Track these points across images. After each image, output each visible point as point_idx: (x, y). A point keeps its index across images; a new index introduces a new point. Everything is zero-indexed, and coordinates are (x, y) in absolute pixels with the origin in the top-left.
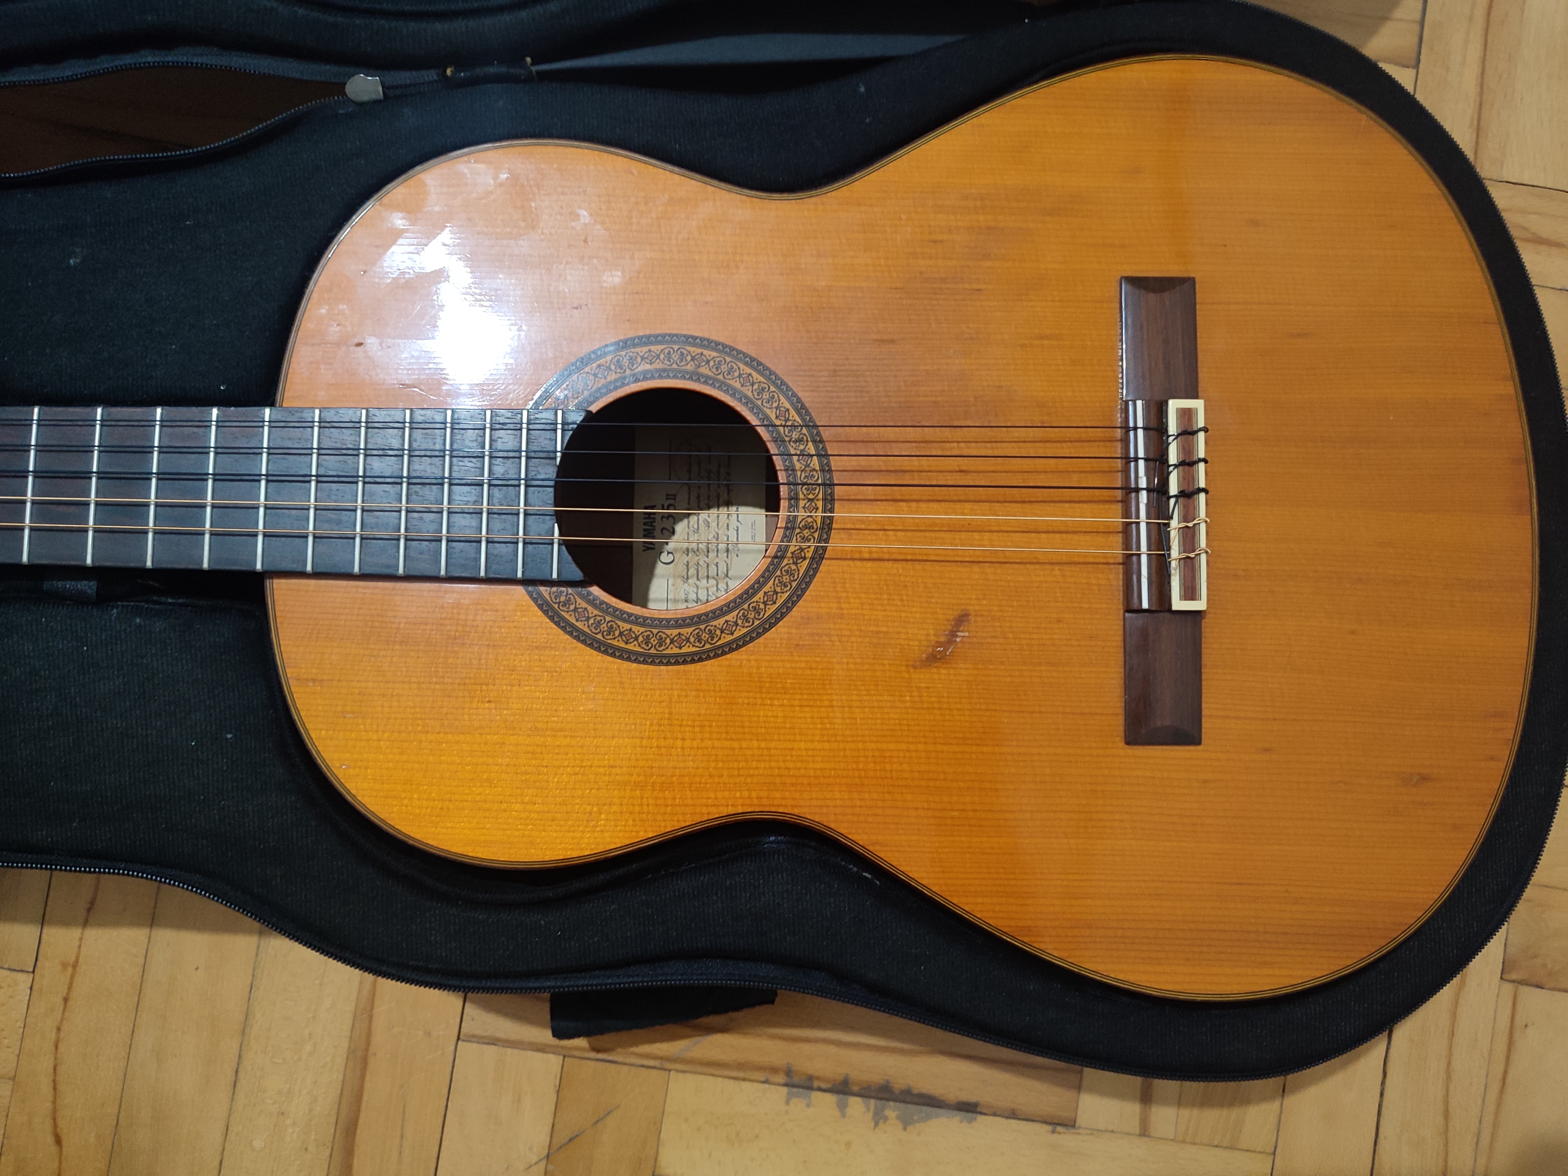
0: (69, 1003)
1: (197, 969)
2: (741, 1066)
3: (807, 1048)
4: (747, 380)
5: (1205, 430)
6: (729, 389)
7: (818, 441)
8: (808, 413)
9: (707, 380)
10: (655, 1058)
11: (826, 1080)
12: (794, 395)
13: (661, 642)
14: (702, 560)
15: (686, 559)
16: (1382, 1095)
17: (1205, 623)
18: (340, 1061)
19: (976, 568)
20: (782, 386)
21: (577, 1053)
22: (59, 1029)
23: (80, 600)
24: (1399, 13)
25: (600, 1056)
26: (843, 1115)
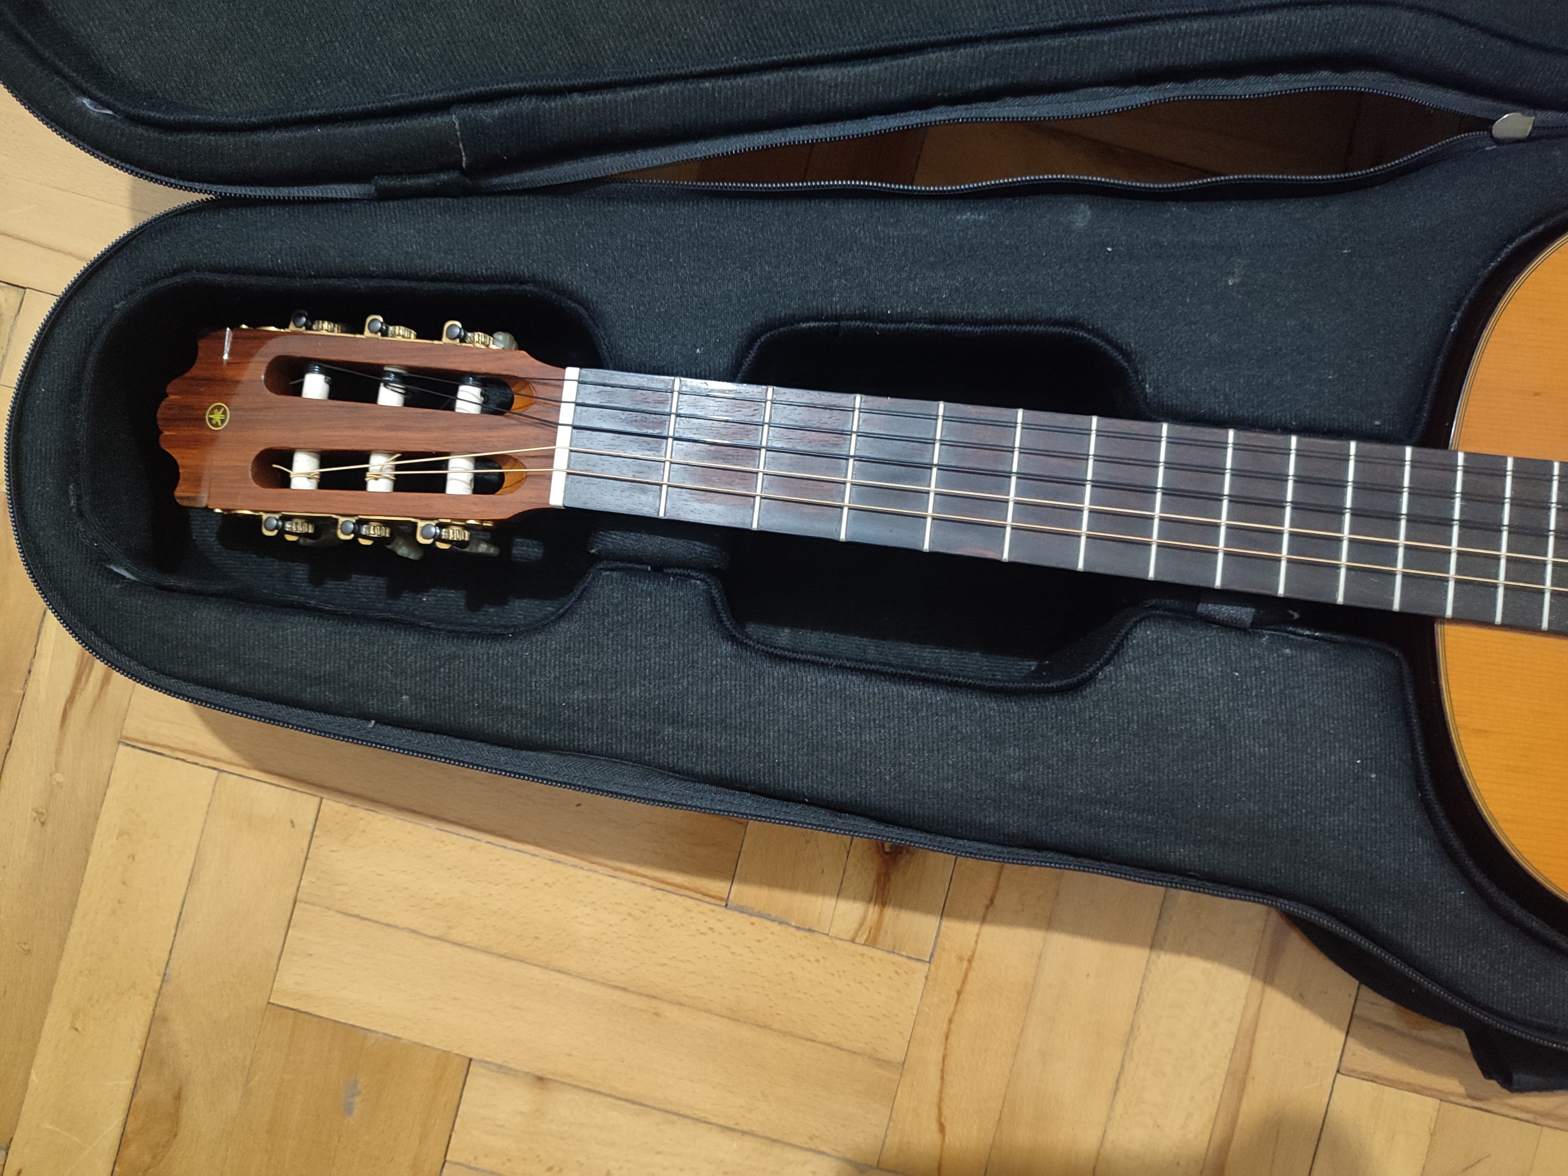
0: (962, 997)
1: (1088, 975)
10: (1528, 1111)
21: (1453, 1099)
22: (950, 1021)
25: (1476, 1104)
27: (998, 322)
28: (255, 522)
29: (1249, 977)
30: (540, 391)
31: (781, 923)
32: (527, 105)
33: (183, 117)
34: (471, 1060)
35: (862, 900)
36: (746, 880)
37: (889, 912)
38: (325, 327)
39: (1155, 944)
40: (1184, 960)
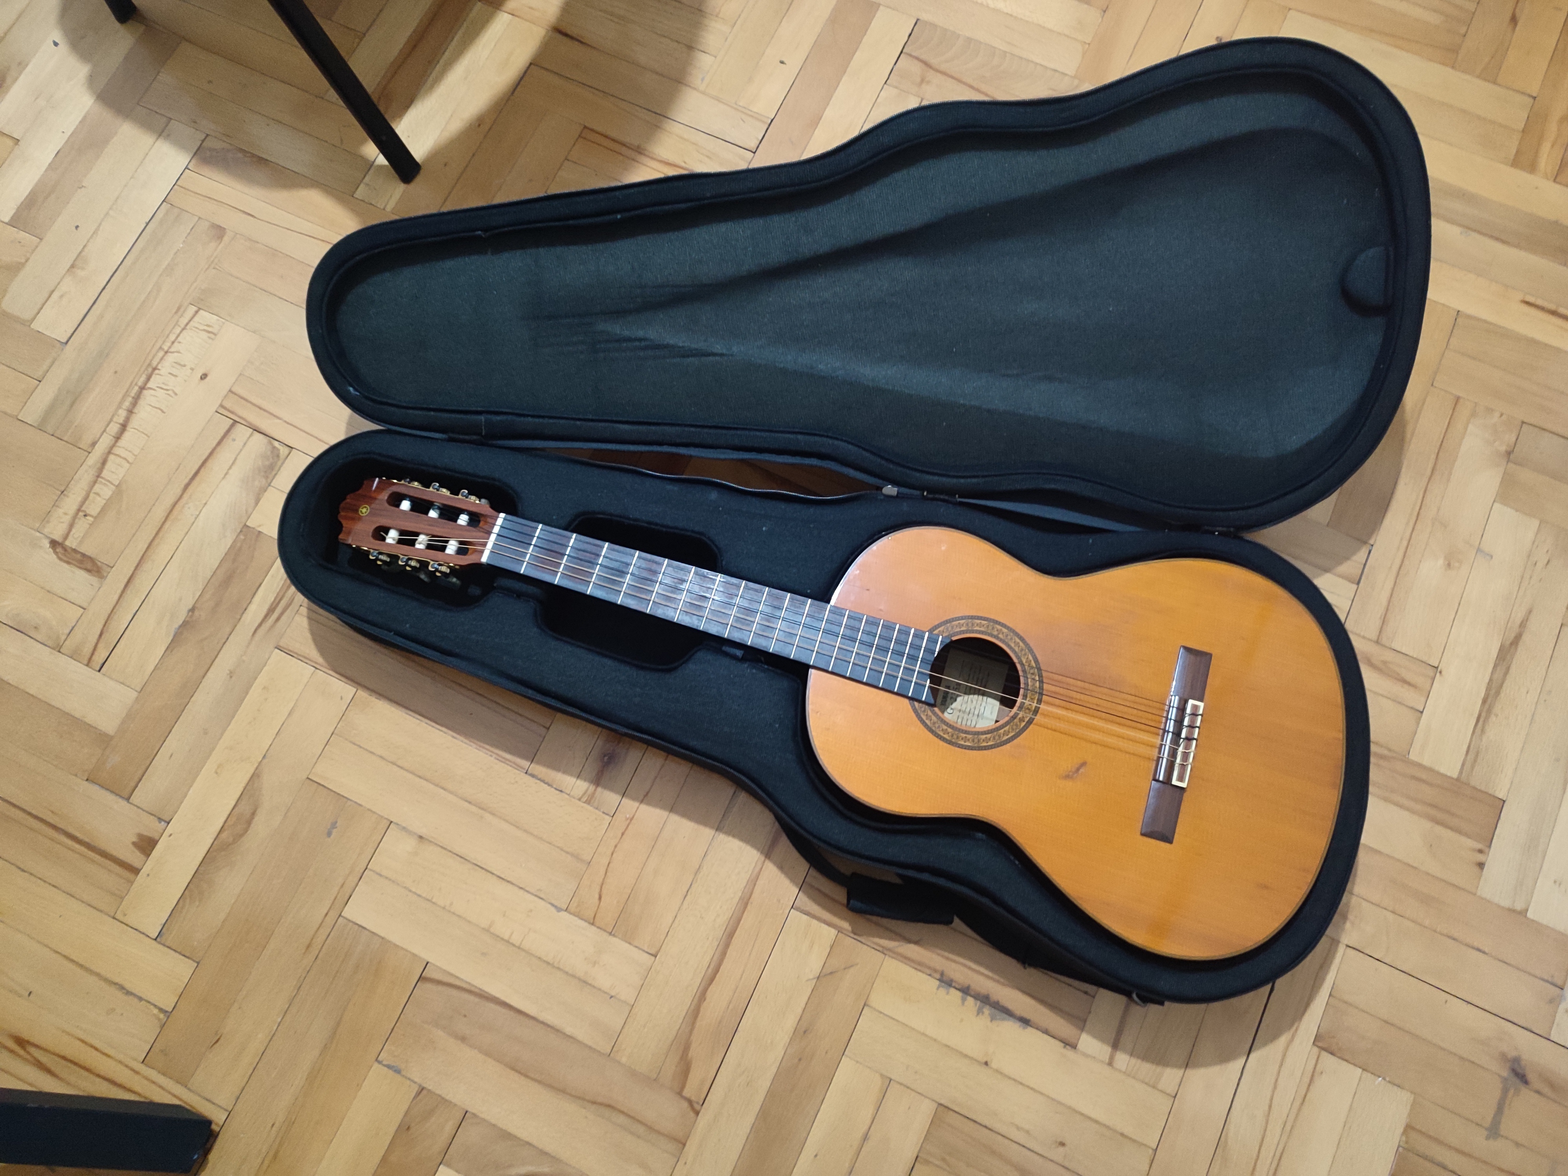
0: (624, 836)
1: (684, 838)
2: (920, 964)
3: (953, 965)
4: (1017, 644)
5: (1202, 715)
6: (1009, 646)
7: (1040, 676)
8: (1039, 664)
9: (1001, 640)
11: (959, 984)
12: (1035, 655)
13: (958, 738)
14: (966, 716)
15: (958, 713)
16: (1238, 1085)
17: (1186, 796)
18: (737, 899)
19: (1094, 745)
20: (1031, 651)
21: (845, 932)
22: (616, 846)
23: (734, 657)
24: (1355, 558)
25: (856, 937)
26: (963, 1003)
27: (672, 528)
28: (367, 553)
29: (759, 854)
30: (489, 520)
31: (549, 785)
32: (510, 417)
33: (385, 400)
34: (391, 822)
35: (589, 782)
36: (538, 763)
37: (599, 789)
38: (416, 484)
39: (719, 829)
40: (730, 838)
